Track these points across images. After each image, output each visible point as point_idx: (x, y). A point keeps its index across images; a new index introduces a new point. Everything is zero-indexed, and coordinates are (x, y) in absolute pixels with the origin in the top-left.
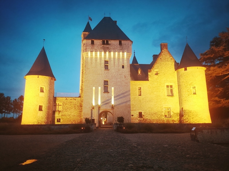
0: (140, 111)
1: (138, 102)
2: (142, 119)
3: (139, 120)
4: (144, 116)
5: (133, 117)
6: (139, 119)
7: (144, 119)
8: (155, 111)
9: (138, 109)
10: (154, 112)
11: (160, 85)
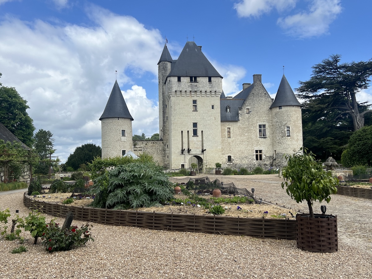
0: (229, 155)
1: (227, 145)
2: (232, 164)
3: (228, 165)
4: (233, 160)
8: (246, 155)
9: (227, 152)
11: (252, 125)
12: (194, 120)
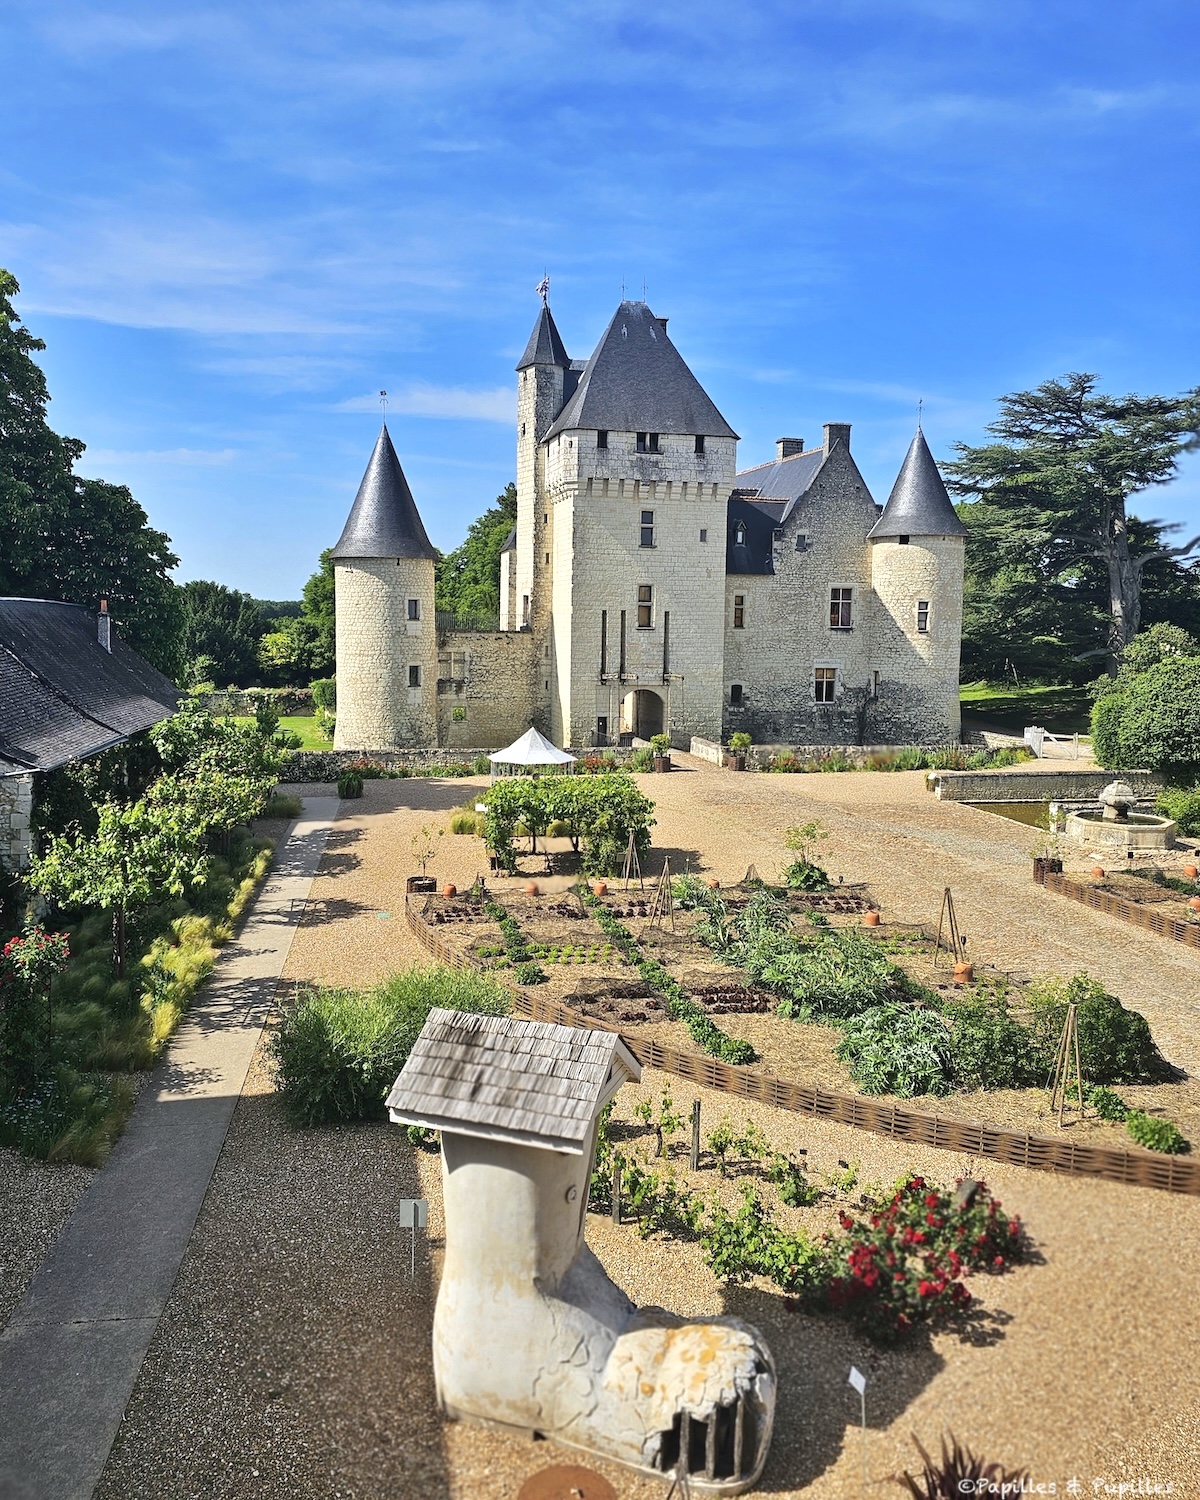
0: (737, 682)
1: (733, 650)
2: (744, 710)
3: (732, 714)
4: (746, 698)
7: (747, 710)
8: (786, 682)
9: (731, 675)
10: (783, 686)
11: (812, 587)
12: (643, 575)
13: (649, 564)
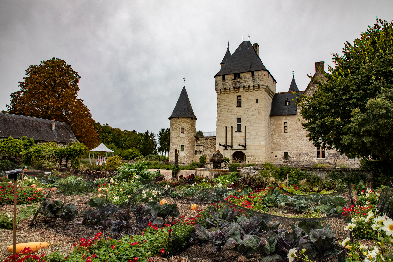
0: (285, 151)
1: (283, 141)
2: (288, 161)
3: (283, 162)
4: (290, 157)
5: (277, 158)
6: (284, 160)
8: (305, 151)
9: (283, 149)
10: (303, 153)
12: (238, 115)
13: (239, 112)
